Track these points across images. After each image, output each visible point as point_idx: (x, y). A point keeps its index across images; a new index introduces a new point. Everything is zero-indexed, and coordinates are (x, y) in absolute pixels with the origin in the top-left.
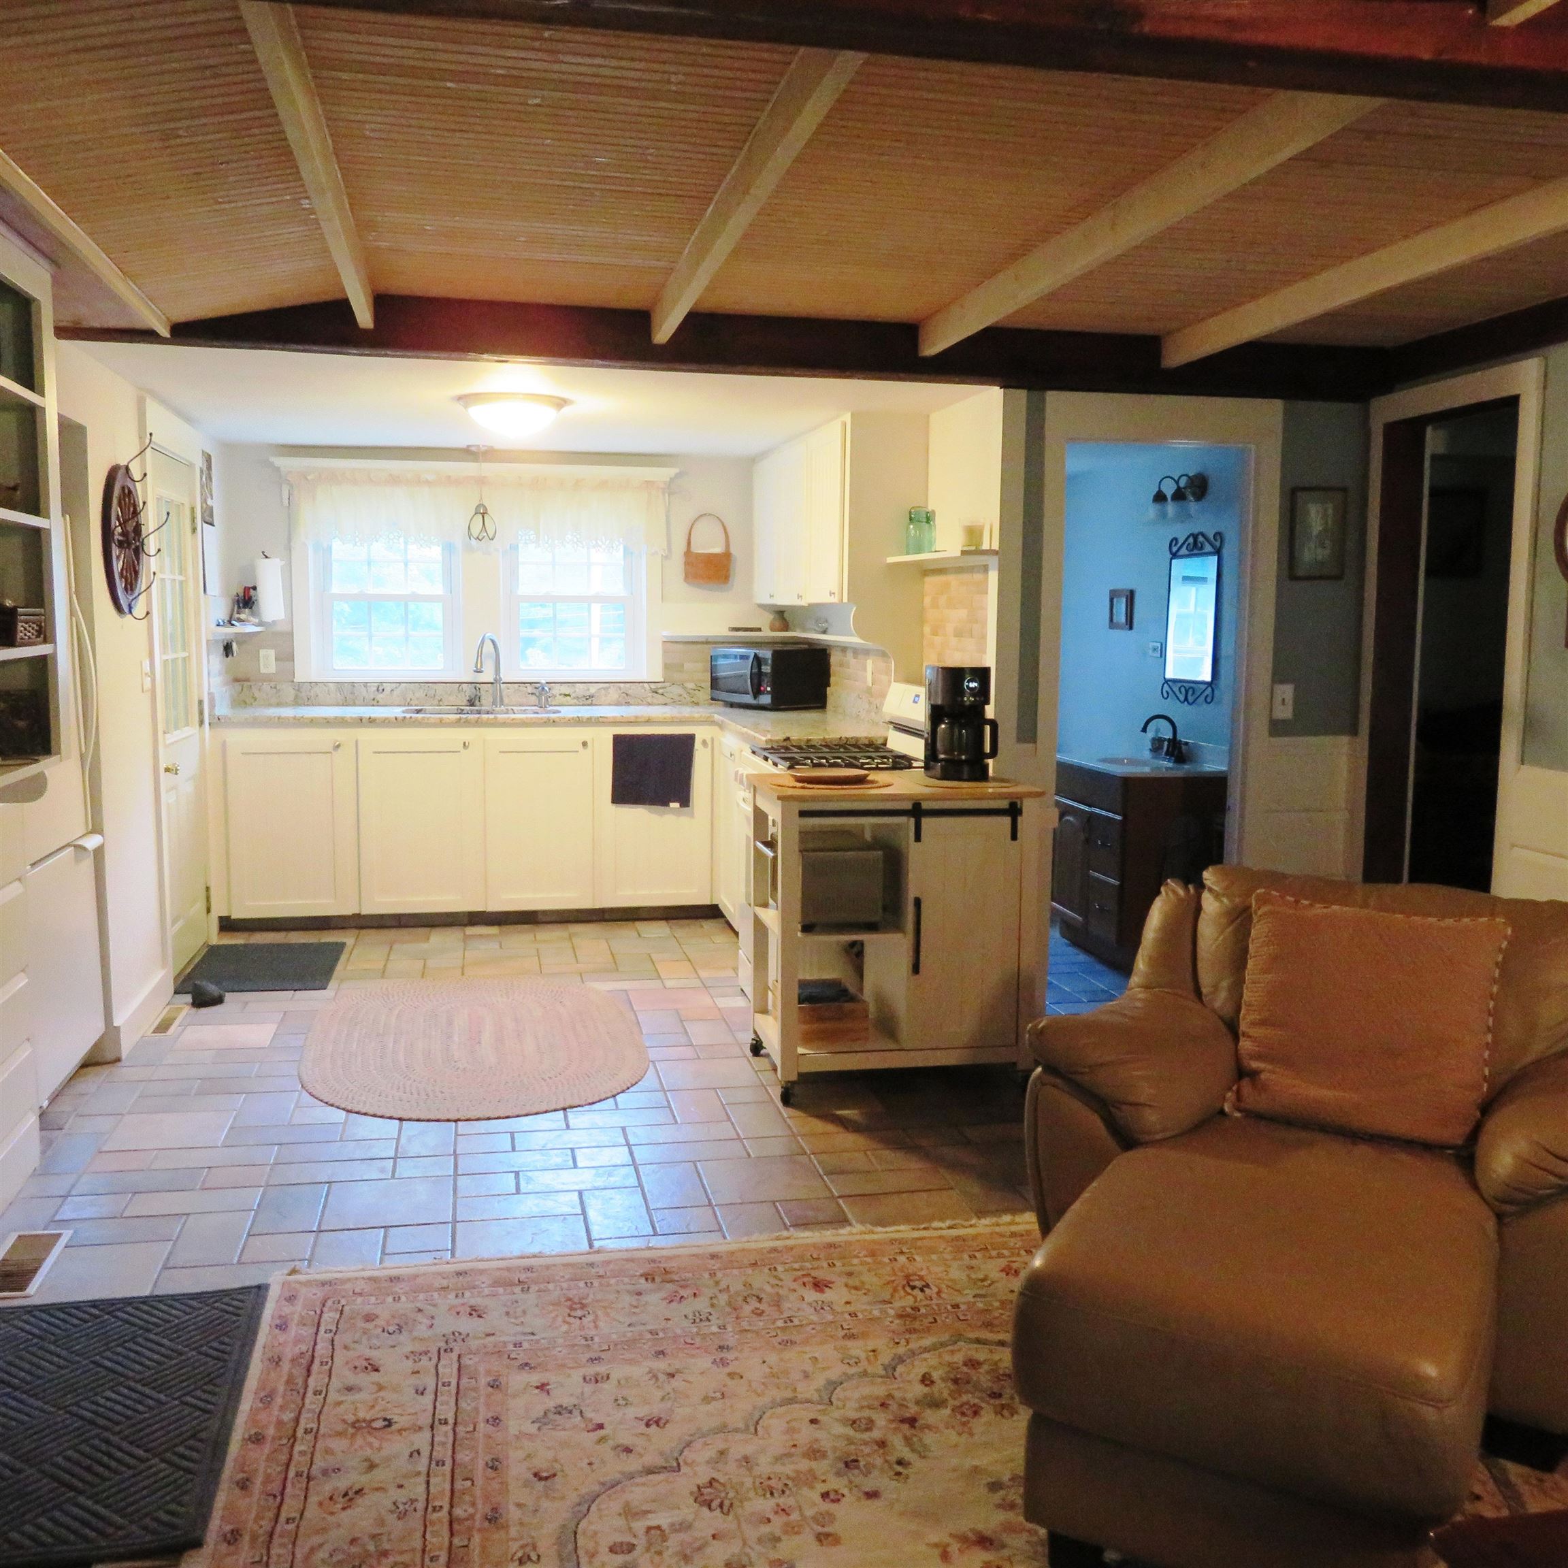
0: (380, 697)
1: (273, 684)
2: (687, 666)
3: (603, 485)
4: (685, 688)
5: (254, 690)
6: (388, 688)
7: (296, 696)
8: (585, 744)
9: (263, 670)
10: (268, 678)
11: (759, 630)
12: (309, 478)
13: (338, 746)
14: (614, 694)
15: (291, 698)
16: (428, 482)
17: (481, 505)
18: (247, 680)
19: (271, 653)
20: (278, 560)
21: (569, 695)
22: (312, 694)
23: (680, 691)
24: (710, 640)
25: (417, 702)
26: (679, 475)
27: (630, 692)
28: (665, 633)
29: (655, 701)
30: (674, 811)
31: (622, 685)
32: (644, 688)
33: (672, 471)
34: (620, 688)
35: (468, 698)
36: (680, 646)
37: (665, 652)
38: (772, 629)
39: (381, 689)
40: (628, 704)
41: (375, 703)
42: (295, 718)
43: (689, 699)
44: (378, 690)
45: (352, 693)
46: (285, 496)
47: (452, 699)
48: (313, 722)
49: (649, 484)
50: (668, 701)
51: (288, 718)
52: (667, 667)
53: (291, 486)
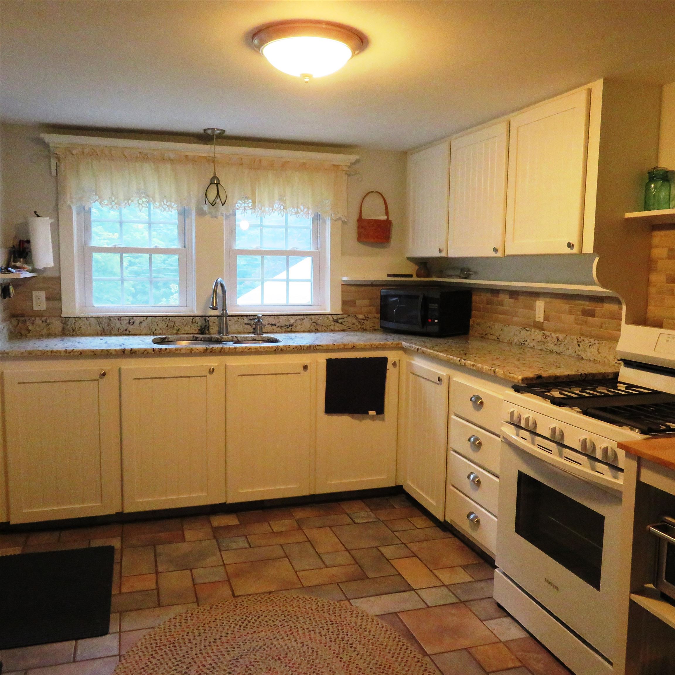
0: (131, 328)
1: (43, 319)
2: (358, 302)
3: (303, 167)
4: (357, 318)
5: (28, 323)
6: (138, 321)
7: (63, 329)
8: (305, 367)
9: (36, 308)
10: (39, 314)
11: (411, 276)
12: (74, 152)
13: (104, 374)
14: (307, 323)
15: (60, 329)
16: (170, 160)
17: (214, 177)
18: (23, 315)
19: (42, 294)
20: (48, 218)
21: (275, 325)
22: (77, 326)
23: (354, 321)
24: (374, 283)
25: (160, 332)
26: (357, 161)
27: (318, 322)
28: (345, 278)
29: (336, 328)
30: (373, 418)
31: (313, 317)
32: (328, 318)
33: (353, 158)
34: (311, 319)
35: (199, 328)
36: (353, 288)
37: (343, 292)
38: (418, 276)
39: (132, 321)
40: (317, 331)
41: (127, 332)
42: (66, 351)
43: (359, 326)
44: (129, 323)
45: (109, 325)
46: (53, 168)
47: (187, 329)
48: (82, 355)
49: (336, 167)
50: (345, 328)
51: (59, 352)
52: (344, 303)
53: (58, 159)
